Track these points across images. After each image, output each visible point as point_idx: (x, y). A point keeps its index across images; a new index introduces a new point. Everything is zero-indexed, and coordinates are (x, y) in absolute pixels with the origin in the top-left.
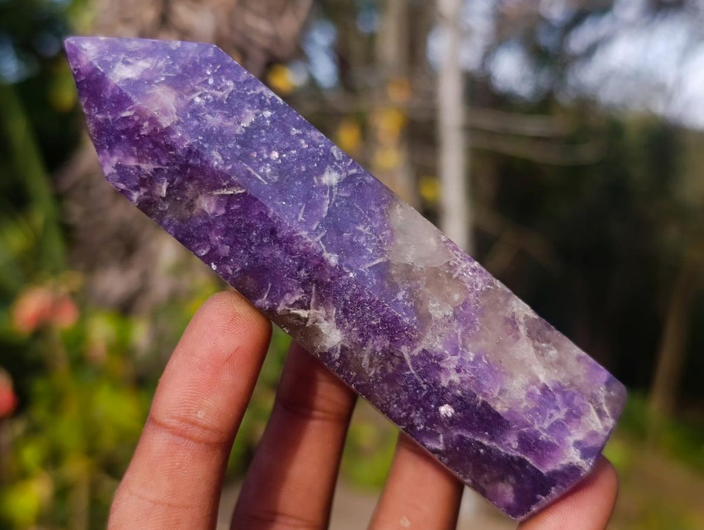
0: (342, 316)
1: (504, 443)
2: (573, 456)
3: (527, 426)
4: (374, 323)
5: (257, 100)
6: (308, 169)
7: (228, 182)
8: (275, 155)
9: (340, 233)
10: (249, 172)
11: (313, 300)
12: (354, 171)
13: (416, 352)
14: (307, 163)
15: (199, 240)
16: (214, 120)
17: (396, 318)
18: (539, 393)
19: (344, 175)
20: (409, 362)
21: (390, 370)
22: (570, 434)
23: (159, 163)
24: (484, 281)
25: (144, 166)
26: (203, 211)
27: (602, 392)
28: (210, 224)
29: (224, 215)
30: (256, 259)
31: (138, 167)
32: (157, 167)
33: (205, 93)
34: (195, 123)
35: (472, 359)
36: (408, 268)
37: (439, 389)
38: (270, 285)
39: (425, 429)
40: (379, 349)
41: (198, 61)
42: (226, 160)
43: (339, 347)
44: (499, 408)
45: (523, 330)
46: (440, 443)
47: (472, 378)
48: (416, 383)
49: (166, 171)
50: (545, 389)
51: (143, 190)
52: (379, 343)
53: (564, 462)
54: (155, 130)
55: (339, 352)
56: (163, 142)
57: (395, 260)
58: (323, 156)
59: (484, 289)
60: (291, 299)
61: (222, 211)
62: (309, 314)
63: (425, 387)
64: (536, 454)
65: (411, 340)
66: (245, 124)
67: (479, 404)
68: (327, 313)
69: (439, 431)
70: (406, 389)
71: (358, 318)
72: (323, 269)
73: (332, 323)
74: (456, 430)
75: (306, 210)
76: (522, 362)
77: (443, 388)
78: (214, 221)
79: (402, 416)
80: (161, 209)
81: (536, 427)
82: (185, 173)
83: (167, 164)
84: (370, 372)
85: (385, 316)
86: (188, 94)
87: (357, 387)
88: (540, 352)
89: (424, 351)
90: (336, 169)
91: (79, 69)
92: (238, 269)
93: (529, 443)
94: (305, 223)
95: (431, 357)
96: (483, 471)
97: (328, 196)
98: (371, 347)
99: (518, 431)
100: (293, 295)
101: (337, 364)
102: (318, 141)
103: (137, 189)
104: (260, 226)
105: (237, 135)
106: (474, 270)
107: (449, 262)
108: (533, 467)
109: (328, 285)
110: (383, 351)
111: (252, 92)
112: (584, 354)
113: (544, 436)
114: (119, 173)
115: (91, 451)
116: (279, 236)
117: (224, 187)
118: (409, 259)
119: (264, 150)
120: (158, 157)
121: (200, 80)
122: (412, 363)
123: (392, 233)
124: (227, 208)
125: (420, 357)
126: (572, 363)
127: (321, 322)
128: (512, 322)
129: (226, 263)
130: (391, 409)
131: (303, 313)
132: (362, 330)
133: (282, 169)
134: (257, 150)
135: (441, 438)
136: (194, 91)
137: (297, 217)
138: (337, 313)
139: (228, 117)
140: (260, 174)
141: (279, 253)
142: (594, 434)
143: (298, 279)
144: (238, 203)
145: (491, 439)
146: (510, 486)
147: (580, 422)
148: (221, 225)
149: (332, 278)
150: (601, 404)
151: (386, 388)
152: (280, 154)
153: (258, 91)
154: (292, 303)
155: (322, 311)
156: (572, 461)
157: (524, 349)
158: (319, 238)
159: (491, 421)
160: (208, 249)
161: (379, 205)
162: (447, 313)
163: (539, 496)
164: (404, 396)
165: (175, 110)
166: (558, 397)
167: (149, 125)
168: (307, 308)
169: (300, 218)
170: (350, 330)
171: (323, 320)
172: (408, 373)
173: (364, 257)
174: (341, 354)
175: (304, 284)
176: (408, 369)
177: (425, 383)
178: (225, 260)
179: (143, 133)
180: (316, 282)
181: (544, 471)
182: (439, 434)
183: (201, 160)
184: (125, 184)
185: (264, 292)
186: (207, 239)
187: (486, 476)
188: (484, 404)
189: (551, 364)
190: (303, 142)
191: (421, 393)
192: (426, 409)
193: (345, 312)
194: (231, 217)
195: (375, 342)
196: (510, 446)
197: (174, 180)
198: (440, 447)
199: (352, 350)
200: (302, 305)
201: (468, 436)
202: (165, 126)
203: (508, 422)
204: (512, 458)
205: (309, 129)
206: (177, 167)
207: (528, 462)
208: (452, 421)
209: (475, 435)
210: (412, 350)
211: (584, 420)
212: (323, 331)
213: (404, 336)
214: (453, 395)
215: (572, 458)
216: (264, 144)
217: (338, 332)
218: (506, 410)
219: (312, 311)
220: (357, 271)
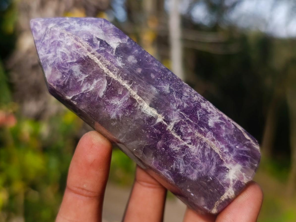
115: (24, 179)
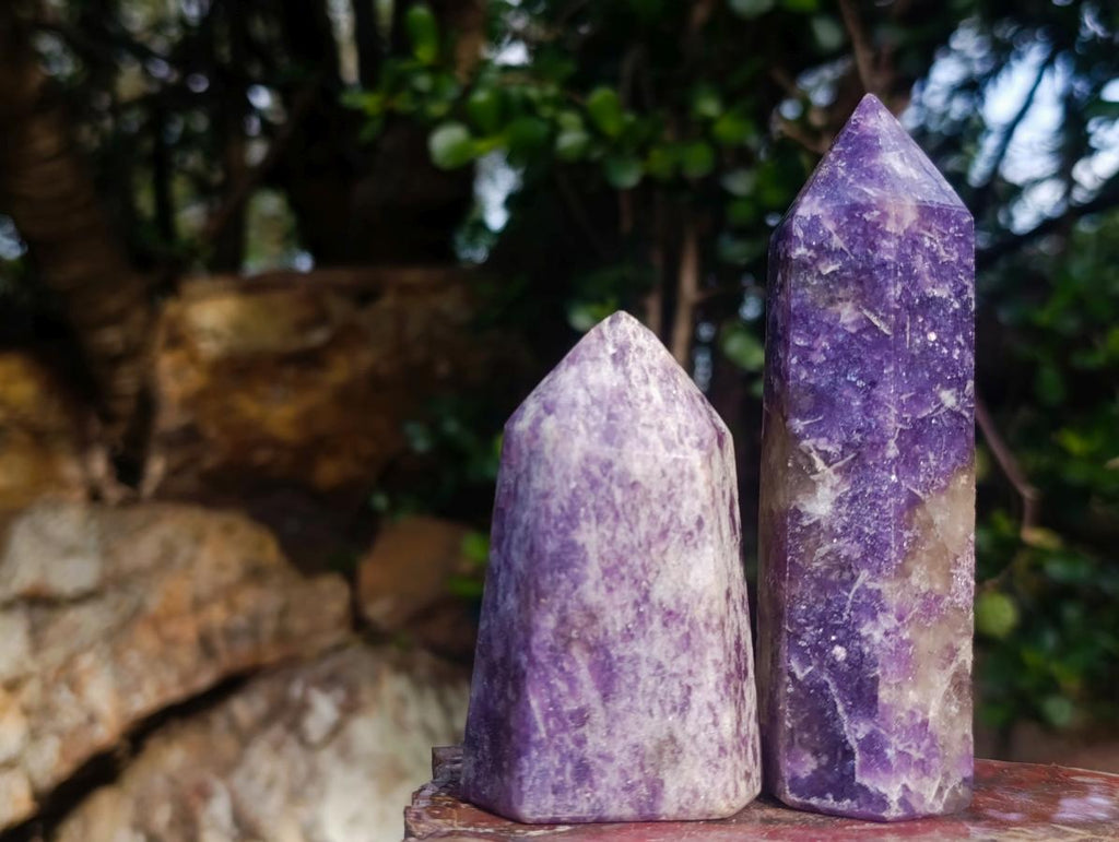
0: (848, 499)
1: (853, 726)
2: (894, 794)
3: (887, 731)
4: (866, 530)
5: (959, 288)
6: (940, 374)
7: (884, 315)
8: (932, 336)
9: (915, 442)
10: (905, 326)
11: (840, 464)
12: (967, 414)
13: (871, 585)
14: (946, 369)
15: (809, 330)
16: (921, 265)
17: (888, 545)
18: (919, 720)
19: (958, 408)
20: (856, 587)
21: (833, 577)
22: (908, 776)
23: (851, 248)
24: (966, 601)
25: (835, 238)
26: (839, 314)
27: (956, 780)
28: (831, 329)
29: (851, 334)
30: (835, 389)
31: (830, 235)
32: (846, 249)
33: (935, 241)
34: (909, 251)
35: (904, 638)
36: (930, 524)
37: (854, 630)
38: (820, 418)
39: (805, 648)
40: (845, 553)
41: (953, 214)
42: (900, 300)
43: (816, 518)
44: (884, 695)
45: (953, 667)
46: (803, 672)
47: (891, 650)
48: (842, 608)
49: (848, 259)
50: (925, 724)
51: (811, 253)
52: (850, 549)
53: (883, 790)
54: (878, 224)
55: (811, 522)
56: (872, 238)
57: (929, 507)
58: (959, 379)
59: (960, 605)
60: (823, 444)
61: (853, 330)
62: (823, 471)
63: (846, 617)
64: (869, 760)
65: (879, 572)
66: (937, 293)
67: (872, 676)
68: (839, 484)
69: (815, 662)
70: (829, 603)
71: (858, 514)
72: (877, 450)
73: (834, 496)
74: (830, 676)
75: (911, 398)
76: (932, 686)
77: (859, 634)
78: (838, 331)
79: (799, 620)
80: (808, 279)
81: (894, 740)
82: (859, 276)
83: (856, 256)
84: (816, 561)
85: (881, 533)
86: (924, 228)
87: (792, 562)
88: (947, 699)
89: (879, 591)
90: (958, 397)
91: (858, 124)
92: (812, 381)
93: (872, 746)
94: (903, 406)
95: (878, 601)
96: (809, 730)
97: (934, 407)
98: (841, 544)
99: (875, 728)
100: (829, 443)
101: (798, 530)
102: (966, 364)
103: (809, 247)
104: (869, 369)
105: (924, 293)
106: (968, 585)
107: (958, 557)
108: (853, 768)
109: (865, 467)
110: (847, 558)
111: (962, 278)
112: (971, 739)
113: (890, 752)
114: (810, 223)
116: (874, 391)
117: (877, 315)
118: (938, 519)
119: (929, 324)
120: (855, 243)
121: (941, 228)
122: (857, 591)
123: (946, 488)
124: (859, 332)
125: (869, 593)
126: (958, 733)
127: (825, 486)
128: (952, 652)
129: (807, 368)
130: (797, 607)
131: (820, 464)
132: (850, 524)
133: (927, 350)
134: (925, 319)
135: (810, 668)
136: (930, 230)
137: (902, 394)
138: (847, 493)
139: (932, 275)
140: (911, 336)
141: (858, 403)
142: (921, 799)
143: (848, 437)
144: (873, 337)
145: (848, 712)
146: (816, 763)
147: (921, 777)
148: (841, 337)
149: (875, 465)
150: (947, 787)
151: (812, 587)
152: (936, 341)
153: (967, 283)
154: (821, 448)
155: (837, 479)
156: (889, 795)
157: (941, 682)
158: (900, 426)
159: (864, 697)
160: (806, 344)
161: (957, 458)
162: (921, 587)
163: (830, 796)
164: (820, 608)
165: (906, 226)
166: (926, 742)
167: (878, 216)
168: (828, 464)
169: (904, 397)
170: (840, 516)
171: (829, 485)
172: (846, 594)
173: (913, 478)
174: (810, 525)
175: (847, 445)
176: (849, 591)
177: (849, 615)
178: (810, 365)
179: (866, 216)
180: (859, 454)
181: (858, 779)
182: (811, 665)
183: (885, 280)
184: (805, 234)
185: (809, 418)
186: (816, 335)
187: (806, 736)
188: (875, 680)
189: (946, 716)
190: (958, 351)
191: (837, 619)
192: (825, 636)
193: (855, 498)
194: (854, 341)
195: (849, 545)
196: (855, 731)
197: (847, 271)
198: (800, 676)
199: (823, 531)
200: (826, 456)
201: (833, 690)
202: (888, 229)
203: (877, 712)
204: (847, 742)
205: (970, 349)
206: (860, 265)
207: (854, 759)
208: (833, 665)
209: (838, 696)
210: (870, 580)
211: (926, 780)
212: (819, 494)
213: (877, 564)
214: (859, 647)
215: (892, 792)
216: (933, 320)
217: (829, 507)
218: (885, 701)
219: (829, 471)
220: (899, 481)
